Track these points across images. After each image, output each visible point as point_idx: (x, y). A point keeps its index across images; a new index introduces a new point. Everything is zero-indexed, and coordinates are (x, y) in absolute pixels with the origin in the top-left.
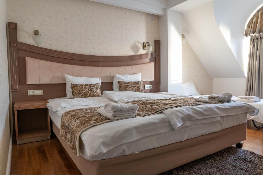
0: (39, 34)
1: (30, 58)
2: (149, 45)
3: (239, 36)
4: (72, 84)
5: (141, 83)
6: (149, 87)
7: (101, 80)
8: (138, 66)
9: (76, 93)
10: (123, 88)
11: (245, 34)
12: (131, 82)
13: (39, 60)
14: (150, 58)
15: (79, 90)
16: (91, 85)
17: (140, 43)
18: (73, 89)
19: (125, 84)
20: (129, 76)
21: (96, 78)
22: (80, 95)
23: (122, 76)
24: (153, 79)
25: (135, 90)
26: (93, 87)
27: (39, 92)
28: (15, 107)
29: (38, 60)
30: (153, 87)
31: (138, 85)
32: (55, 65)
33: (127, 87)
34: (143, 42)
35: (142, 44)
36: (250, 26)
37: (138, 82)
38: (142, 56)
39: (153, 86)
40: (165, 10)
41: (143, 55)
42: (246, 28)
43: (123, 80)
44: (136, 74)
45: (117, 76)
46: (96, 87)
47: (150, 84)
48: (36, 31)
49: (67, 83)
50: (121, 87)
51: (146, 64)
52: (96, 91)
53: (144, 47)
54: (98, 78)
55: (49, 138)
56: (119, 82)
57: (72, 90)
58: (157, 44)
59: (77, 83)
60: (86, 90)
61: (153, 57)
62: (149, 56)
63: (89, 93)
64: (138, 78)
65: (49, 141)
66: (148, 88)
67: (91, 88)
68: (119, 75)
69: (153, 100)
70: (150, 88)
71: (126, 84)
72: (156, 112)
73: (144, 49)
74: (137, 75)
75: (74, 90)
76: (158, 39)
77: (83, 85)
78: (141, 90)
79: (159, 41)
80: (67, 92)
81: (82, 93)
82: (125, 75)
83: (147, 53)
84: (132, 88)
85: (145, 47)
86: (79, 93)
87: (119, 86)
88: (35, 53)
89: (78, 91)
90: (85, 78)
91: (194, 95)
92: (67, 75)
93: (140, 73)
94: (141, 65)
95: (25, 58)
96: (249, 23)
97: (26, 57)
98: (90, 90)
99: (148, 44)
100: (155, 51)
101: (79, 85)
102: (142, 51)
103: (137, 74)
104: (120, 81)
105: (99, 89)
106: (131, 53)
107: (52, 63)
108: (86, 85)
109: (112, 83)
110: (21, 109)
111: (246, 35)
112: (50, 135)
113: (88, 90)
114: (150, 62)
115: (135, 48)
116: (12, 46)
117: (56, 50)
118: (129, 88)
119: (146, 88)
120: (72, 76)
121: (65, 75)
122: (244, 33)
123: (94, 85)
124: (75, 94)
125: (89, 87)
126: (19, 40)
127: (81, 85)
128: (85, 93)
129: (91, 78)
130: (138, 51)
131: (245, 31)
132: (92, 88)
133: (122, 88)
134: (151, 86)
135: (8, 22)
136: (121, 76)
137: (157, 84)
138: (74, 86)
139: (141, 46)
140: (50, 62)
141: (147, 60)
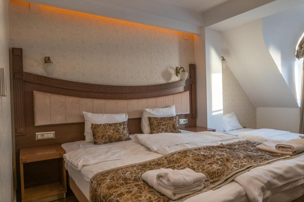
0: (51, 62)
1: (38, 92)
2: (184, 71)
3: (290, 58)
4: (92, 125)
5: (176, 119)
6: (184, 121)
7: (127, 116)
8: (171, 97)
9: (98, 136)
10: (155, 125)
11: (296, 56)
12: (164, 118)
13: (51, 94)
14: (184, 87)
15: (102, 132)
16: (116, 124)
17: (173, 68)
18: (94, 130)
19: (157, 120)
20: (161, 110)
21: (122, 114)
22: (104, 138)
23: (153, 110)
24: (189, 113)
25: (170, 128)
26: (118, 127)
27: (50, 135)
28: (21, 159)
29: (49, 94)
30: (188, 122)
31: (173, 122)
32: (70, 100)
33: (160, 124)
34: (176, 67)
35: (175, 69)
36: (302, 46)
37: (173, 117)
38: (174, 84)
39: (188, 120)
40: (202, 28)
41: (176, 82)
42: (297, 48)
43: (154, 115)
44: (168, 106)
45: (146, 111)
46: (122, 127)
47: (185, 118)
48: (46, 57)
49: (86, 122)
50: (153, 124)
51: (180, 94)
52: (123, 133)
53: (177, 72)
54: (124, 114)
55: (65, 197)
56: (149, 119)
57: (93, 132)
58: (193, 68)
59: (99, 123)
60: (111, 131)
61: (188, 85)
62: (183, 84)
63: (114, 135)
64: (172, 111)
65: (65, 200)
66: (183, 123)
67: (116, 128)
68: (149, 110)
69: (202, 147)
70: (185, 123)
71: (159, 121)
72: (226, 180)
73: (177, 76)
74: (170, 109)
75: (96, 133)
76: (193, 63)
77: (106, 125)
78: (177, 128)
79: (195, 65)
80: (85, 134)
81: (105, 136)
82: (157, 109)
83: (181, 80)
84: (165, 125)
85: (179, 72)
86: (102, 136)
87: (150, 124)
88: (45, 85)
89: (100, 134)
90: (108, 115)
91: (237, 129)
92: (86, 112)
93: (174, 105)
94: (175, 96)
95: (33, 92)
96: (301, 42)
97: (35, 92)
98: (115, 131)
99: (182, 69)
100: (190, 77)
101: (101, 125)
102: (175, 77)
103: (170, 107)
104: (151, 117)
105: (126, 129)
106: (162, 81)
107: (67, 97)
108: (110, 125)
109: (139, 120)
110: (28, 161)
111: (298, 56)
112: (66, 193)
113: (113, 131)
114: (185, 91)
115: (167, 74)
116: (15, 77)
117: (72, 81)
118: (162, 125)
119: (181, 123)
120: (92, 114)
121: (84, 112)
122: (296, 54)
123: (120, 124)
124: (97, 138)
125: (113, 127)
126: (25, 70)
127: (104, 125)
128: (109, 135)
129: (116, 114)
130: (170, 78)
131: (296, 52)
132: (118, 129)
133: (153, 126)
134: (186, 121)
135: (12, 48)
136: (151, 110)
137: (193, 118)
138: (95, 127)
139: (173, 72)
140: (64, 97)
141: (181, 89)
